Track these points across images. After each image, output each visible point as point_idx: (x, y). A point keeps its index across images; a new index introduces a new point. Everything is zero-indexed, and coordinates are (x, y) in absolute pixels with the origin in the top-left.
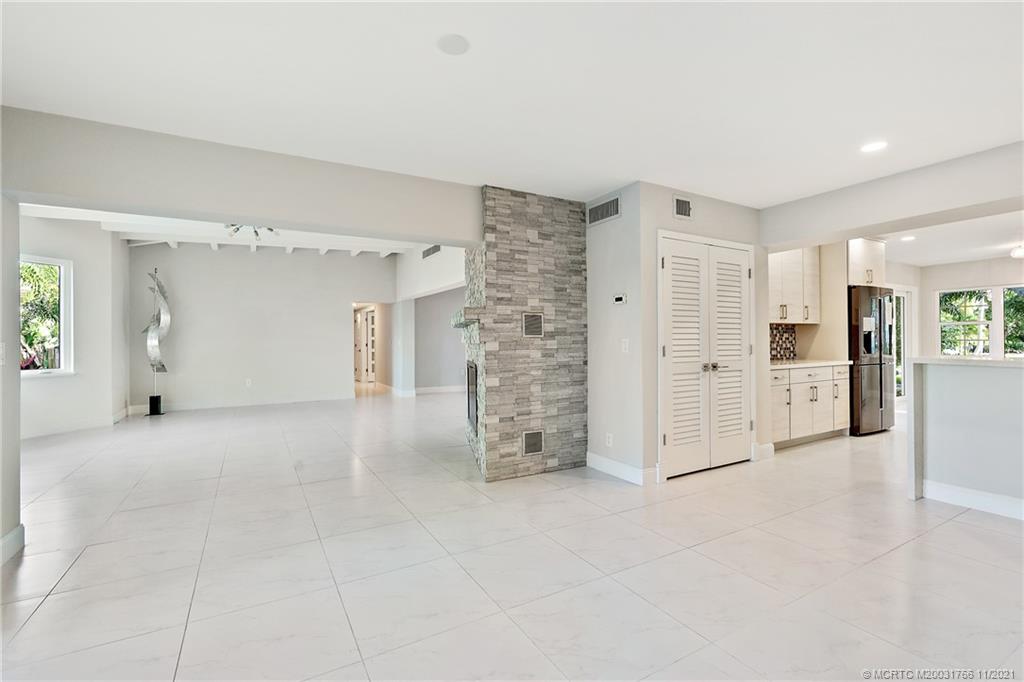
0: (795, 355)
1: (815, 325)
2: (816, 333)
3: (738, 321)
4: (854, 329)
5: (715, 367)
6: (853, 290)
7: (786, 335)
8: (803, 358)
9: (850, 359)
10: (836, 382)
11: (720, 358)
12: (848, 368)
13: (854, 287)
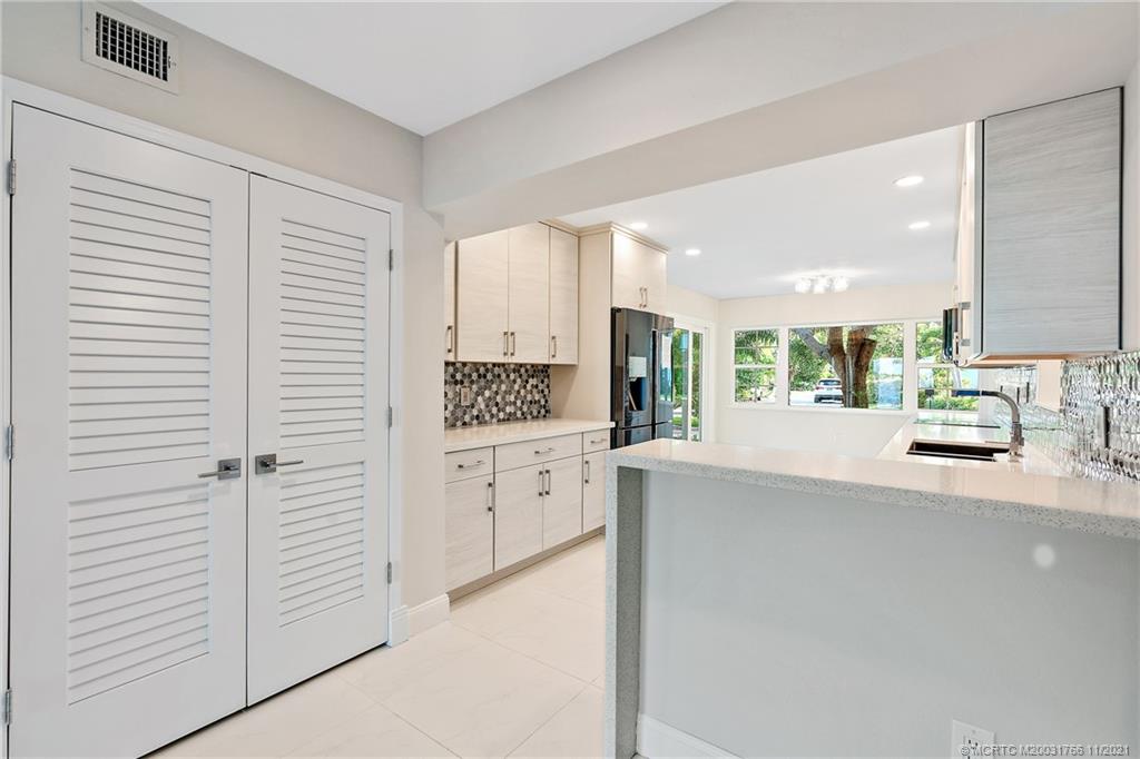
0: (547, 412)
1: (574, 366)
2: (573, 379)
3: (359, 357)
4: (618, 372)
5: (266, 464)
6: (617, 314)
7: (532, 381)
8: (558, 417)
9: (612, 420)
10: (586, 458)
11: (284, 443)
12: (609, 431)
13: (619, 310)
